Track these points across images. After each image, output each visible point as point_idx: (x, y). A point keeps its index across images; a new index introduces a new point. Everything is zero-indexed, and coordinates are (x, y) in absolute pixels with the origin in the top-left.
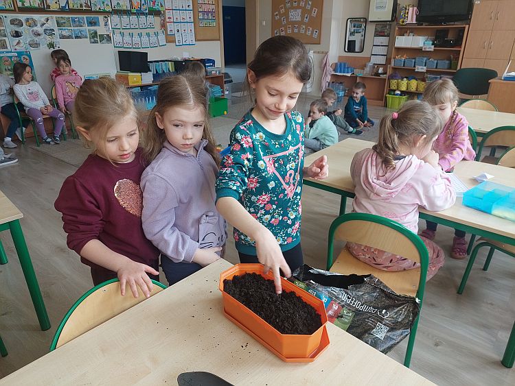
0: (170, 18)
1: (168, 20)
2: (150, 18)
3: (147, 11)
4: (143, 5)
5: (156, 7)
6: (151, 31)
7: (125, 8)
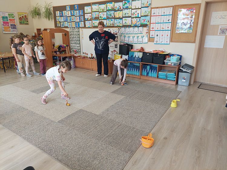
0: (152, 28)
1: (151, 29)
2: (141, 28)
3: (140, 25)
4: (138, 22)
5: (145, 23)
6: (140, 35)
7: (128, 24)
